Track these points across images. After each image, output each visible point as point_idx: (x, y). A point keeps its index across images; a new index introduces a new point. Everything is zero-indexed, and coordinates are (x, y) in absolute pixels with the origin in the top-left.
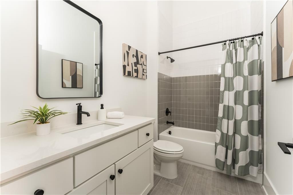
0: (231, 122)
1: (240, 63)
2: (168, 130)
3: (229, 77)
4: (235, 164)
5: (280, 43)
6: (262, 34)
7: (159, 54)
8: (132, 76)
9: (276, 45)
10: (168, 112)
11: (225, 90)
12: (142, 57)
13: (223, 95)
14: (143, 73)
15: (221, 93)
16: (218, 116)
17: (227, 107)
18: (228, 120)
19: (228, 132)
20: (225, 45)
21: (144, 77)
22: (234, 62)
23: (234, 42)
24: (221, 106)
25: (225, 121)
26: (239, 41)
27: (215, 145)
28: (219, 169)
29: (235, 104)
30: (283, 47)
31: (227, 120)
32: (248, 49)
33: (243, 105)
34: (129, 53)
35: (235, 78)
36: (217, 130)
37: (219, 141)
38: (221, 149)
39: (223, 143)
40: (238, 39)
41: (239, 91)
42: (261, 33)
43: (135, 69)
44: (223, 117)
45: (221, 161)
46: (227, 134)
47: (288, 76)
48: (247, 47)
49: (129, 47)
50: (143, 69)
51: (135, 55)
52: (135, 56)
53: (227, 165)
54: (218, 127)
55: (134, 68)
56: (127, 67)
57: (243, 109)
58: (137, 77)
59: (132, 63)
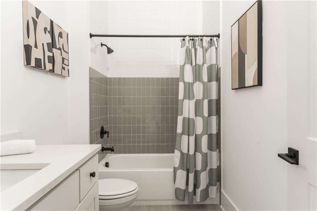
0: (192, 138)
1: (199, 65)
2: (103, 162)
3: (189, 83)
4: (196, 189)
5: (242, 49)
6: (218, 36)
7: (91, 36)
8: (43, 68)
9: (238, 51)
10: (103, 132)
11: (184, 98)
12: (60, 35)
13: (182, 104)
14: (63, 64)
15: (180, 103)
16: (177, 132)
17: (187, 119)
18: (189, 135)
19: (188, 151)
20: (184, 42)
21: (65, 73)
22: (194, 64)
23: (193, 40)
24: (180, 119)
25: (185, 138)
26: (198, 40)
27: (173, 170)
28: (179, 200)
29: (196, 116)
30: (246, 54)
31: (187, 136)
32: (207, 50)
33: (203, 117)
34: (37, 22)
35: (195, 84)
36: (175, 150)
37: (178, 165)
38: (182, 174)
39: (184, 166)
40: (197, 36)
41: (199, 100)
42: (217, 34)
43: (49, 56)
44: (183, 133)
45: (181, 189)
46: (187, 153)
47: (252, 85)
48: (206, 48)
49: (38, 12)
50: (62, 57)
51: (49, 29)
52: (48, 31)
53: (189, 192)
54: (177, 146)
55: (48, 54)
56: (34, 49)
57: (203, 121)
58: (52, 71)
59: (43, 44)
